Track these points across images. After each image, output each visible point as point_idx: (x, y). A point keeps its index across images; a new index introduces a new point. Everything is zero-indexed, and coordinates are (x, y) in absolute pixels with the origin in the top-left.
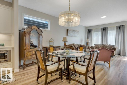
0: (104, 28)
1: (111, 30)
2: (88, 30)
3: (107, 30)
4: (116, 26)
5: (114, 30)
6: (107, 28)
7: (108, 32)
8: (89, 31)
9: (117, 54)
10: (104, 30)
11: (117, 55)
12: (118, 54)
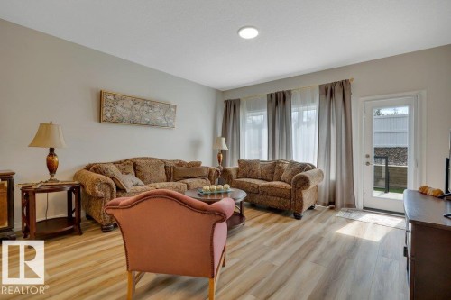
0: (276, 94)
1: (304, 102)
2: (227, 102)
3: (287, 102)
4: (320, 86)
5: (313, 101)
6: (289, 92)
7: (293, 109)
8: (230, 108)
9: (322, 201)
10: (279, 102)
11: (324, 205)
12: (327, 202)
